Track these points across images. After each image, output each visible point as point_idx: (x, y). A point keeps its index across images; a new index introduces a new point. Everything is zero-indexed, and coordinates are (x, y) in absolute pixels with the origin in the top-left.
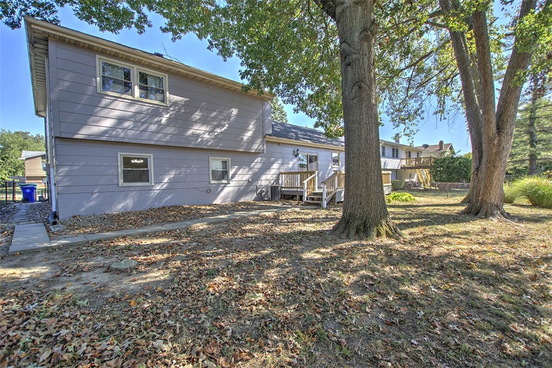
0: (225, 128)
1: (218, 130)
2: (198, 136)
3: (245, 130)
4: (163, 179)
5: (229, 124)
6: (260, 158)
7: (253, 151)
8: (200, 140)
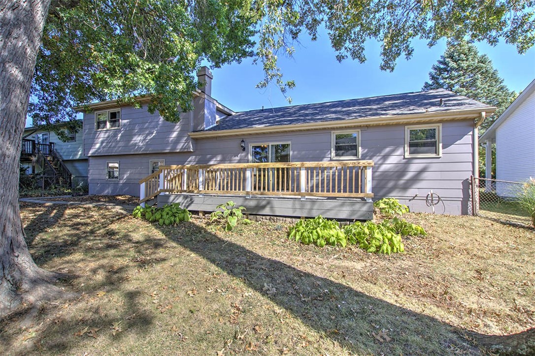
0: (154, 134)
1: (149, 138)
2: (135, 145)
3: (172, 132)
4: (123, 177)
5: (157, 130)
6: (194, 157)
7: (178, 151)
8: (136, 147)
